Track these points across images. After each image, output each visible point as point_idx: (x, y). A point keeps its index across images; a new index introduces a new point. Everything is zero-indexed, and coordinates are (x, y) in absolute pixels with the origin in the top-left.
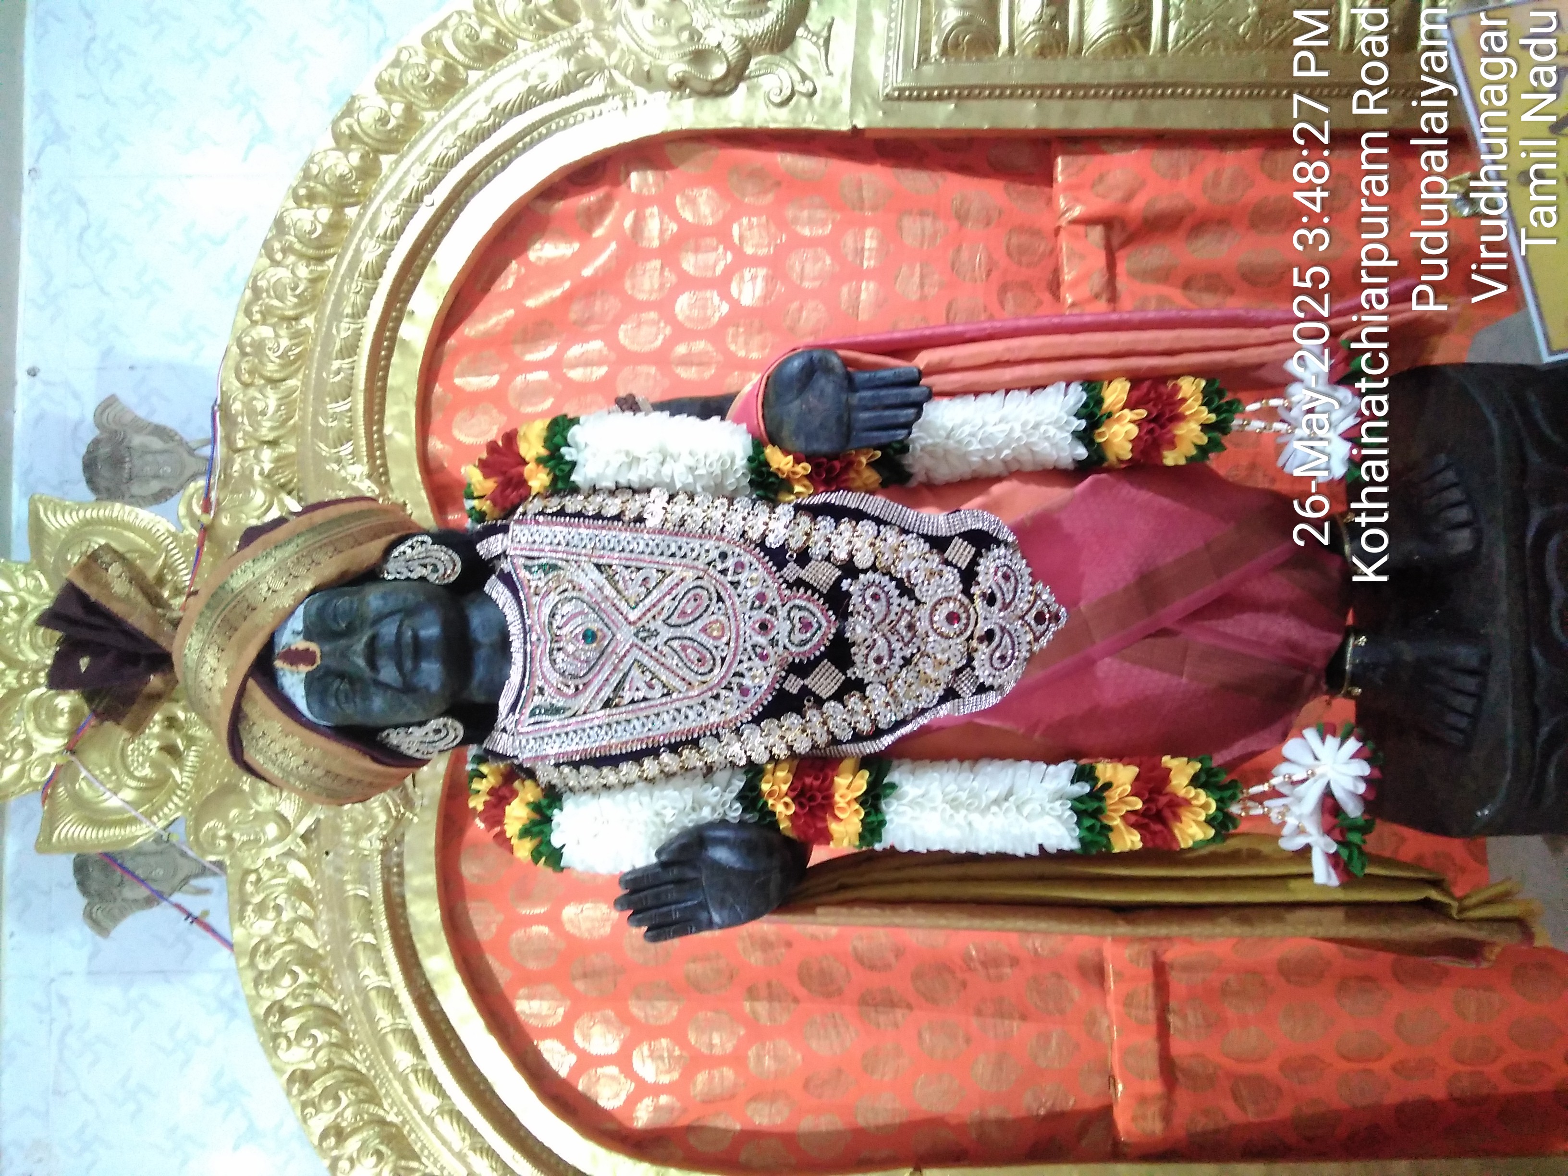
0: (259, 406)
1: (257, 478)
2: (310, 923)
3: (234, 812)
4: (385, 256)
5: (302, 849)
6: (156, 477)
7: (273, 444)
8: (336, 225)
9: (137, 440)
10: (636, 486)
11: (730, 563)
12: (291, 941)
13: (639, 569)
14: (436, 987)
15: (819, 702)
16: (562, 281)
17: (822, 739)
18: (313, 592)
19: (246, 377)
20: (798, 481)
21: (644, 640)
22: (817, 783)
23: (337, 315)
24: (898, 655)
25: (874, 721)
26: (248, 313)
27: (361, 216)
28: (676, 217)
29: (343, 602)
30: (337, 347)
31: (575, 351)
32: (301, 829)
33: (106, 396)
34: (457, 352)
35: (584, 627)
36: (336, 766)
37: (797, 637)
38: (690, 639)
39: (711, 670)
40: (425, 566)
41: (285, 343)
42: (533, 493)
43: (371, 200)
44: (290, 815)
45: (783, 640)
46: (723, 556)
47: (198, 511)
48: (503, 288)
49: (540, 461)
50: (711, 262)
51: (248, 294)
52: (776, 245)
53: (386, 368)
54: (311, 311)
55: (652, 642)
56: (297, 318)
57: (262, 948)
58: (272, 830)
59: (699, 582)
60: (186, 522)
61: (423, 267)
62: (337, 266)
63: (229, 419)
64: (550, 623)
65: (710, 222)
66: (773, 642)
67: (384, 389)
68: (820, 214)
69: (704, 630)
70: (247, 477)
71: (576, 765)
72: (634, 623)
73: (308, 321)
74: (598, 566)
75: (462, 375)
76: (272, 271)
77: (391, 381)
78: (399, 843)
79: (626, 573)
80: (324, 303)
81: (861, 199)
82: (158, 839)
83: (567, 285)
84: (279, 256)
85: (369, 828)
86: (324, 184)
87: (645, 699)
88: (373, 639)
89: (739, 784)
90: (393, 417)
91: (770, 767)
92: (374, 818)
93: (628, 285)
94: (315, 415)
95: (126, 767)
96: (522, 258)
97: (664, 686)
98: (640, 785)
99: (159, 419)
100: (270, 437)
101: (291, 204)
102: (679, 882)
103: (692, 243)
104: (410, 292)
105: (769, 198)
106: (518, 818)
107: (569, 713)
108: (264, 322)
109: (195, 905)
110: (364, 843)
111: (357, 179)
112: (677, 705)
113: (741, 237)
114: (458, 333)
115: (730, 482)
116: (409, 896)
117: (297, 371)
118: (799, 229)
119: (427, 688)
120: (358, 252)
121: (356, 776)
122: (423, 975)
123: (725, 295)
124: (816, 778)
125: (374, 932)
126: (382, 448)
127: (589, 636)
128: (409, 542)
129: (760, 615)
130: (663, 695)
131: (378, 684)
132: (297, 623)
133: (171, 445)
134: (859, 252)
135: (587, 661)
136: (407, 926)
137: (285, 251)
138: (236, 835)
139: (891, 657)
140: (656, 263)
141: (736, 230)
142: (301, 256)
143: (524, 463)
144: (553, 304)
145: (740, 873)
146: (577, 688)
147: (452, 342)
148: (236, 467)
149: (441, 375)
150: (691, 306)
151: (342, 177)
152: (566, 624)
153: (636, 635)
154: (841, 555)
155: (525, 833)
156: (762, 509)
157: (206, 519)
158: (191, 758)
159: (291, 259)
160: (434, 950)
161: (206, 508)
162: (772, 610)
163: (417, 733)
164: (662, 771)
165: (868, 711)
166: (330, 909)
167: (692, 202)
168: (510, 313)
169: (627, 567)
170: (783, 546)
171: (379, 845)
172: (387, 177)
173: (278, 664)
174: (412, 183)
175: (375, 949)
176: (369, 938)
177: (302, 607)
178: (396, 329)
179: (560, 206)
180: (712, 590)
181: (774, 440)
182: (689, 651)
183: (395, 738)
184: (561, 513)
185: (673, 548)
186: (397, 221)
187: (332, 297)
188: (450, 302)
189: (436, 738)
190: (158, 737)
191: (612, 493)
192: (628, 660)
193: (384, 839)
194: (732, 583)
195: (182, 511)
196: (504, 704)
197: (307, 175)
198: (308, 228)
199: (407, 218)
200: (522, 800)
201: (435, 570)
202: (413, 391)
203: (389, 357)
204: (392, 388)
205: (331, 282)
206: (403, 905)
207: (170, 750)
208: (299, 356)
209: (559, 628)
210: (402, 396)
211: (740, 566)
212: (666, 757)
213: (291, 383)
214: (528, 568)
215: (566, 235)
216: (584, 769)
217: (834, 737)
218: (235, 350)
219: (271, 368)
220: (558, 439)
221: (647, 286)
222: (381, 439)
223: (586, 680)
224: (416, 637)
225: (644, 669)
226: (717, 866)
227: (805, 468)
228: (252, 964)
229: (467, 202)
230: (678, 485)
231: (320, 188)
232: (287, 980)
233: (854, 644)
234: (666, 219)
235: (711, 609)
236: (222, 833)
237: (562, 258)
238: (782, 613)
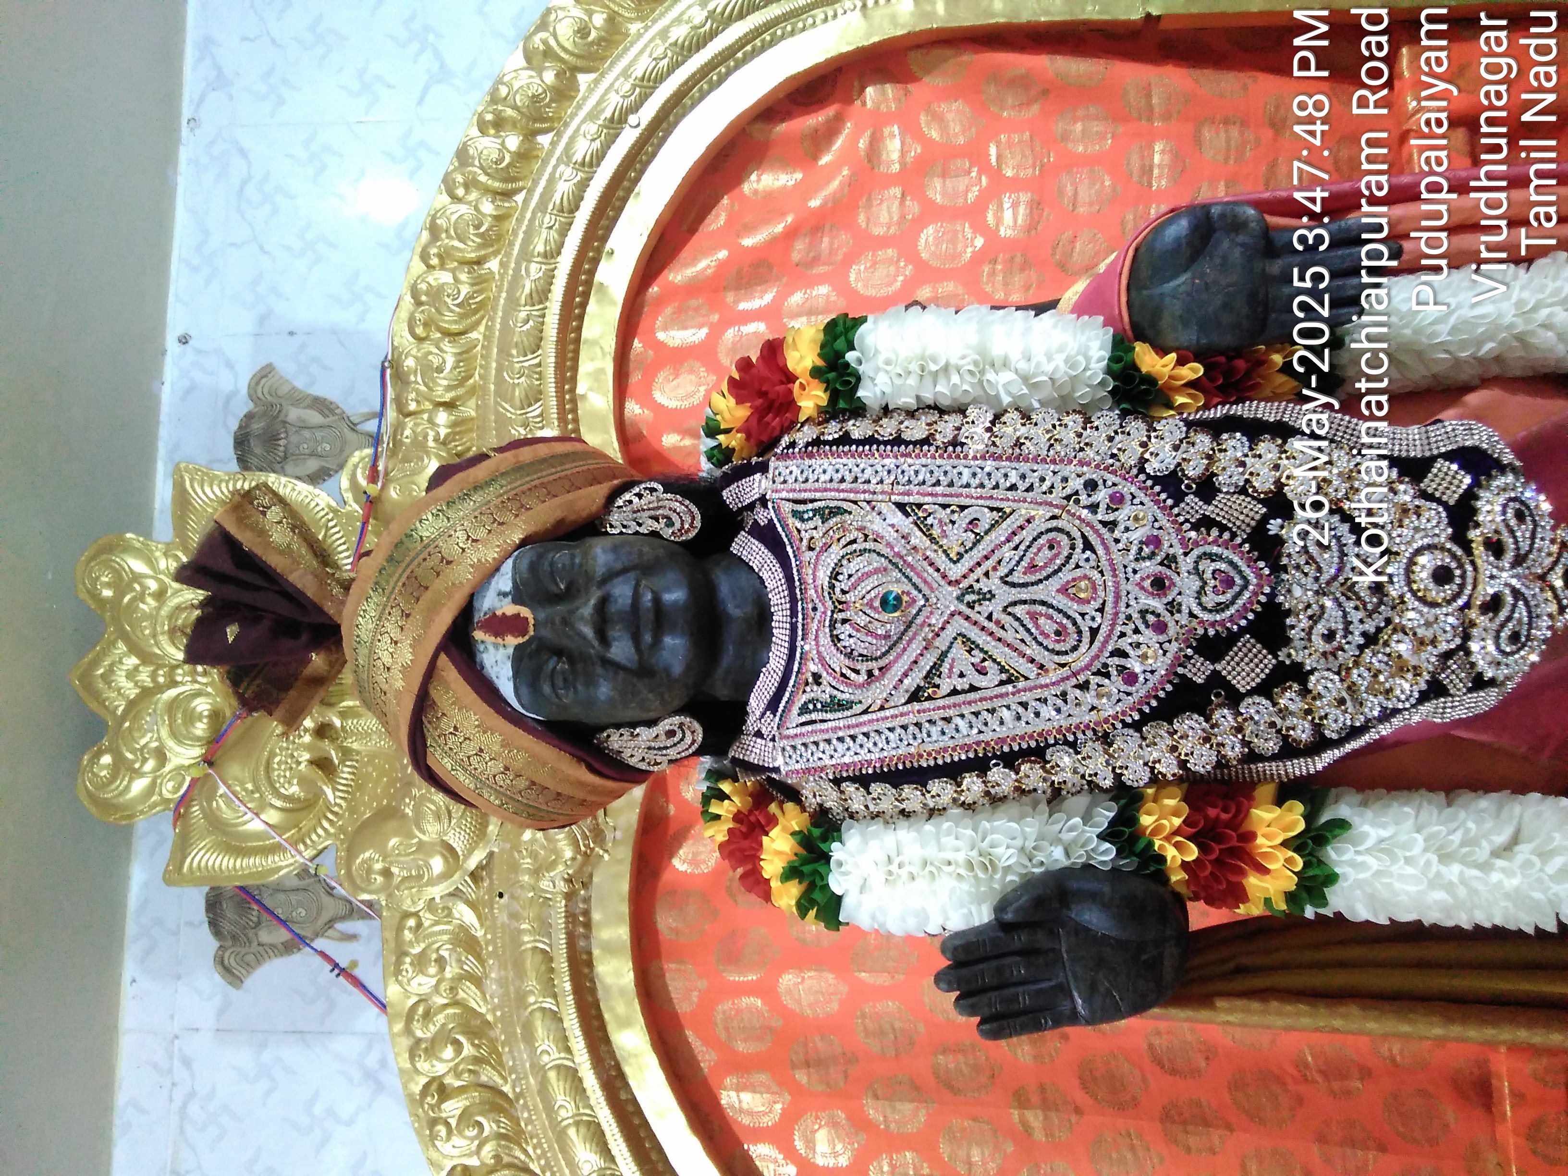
0: (436, 361)
1: (431, 443)
2: (478, 982)
3: (394, 841)
4: (583, 186)
5: (470, 891)
6: (313, 454)
7: (450, 406)
8: (525, 156)
9: (293, 414)
10: (945, 402)
11: (1102, 496)
12: (456, 1003)
13: (963, 508)
14: (627, 1070)
15: (1234, 698)
16: (784, 214)
17: (1233, 750)
18: (523, 543)
19: (420, 331)
20: (1178, 390)
21: (971, 606)
22: (1224, 816)
23: (526, 255)
24: (1357, 630)
25: (1318, 728)
26: (424, 257)
27: (553, 144)
28: (920, 136)
29: (561, 557)
30: (527, 291)
31: (797, 298)
32: (472, 864)
33: (264, 364)
34: (661, 302)
35: (882, 590)
36: (543, 778)
37: (1210, 600)
38: (1043, 603)
39: (1075, 648)
40: (656, 519)
41: (465, 290)
42: (802, 418)
43: (566, 125)
44: (458, 847)
45: (1189, 602)
46: (1091, 486)
47: (363, 482)
48: (713, 227)
49: (816, 373)
50: (962, 188)
51: (425, 236)
52: (1042, 166)
53: (581, 318)
54: (496, 253)
55: (987, 607)
56: (479, 262)
57: (421, 1010)
58: (437, 864)
59: (1054, 523)
60: (349, 496)
61: (625, 200)
62: (526, 201)
63: (401, 378)
64: (832, 587)
65: (961, 140)
66: (1173, 607)
67: (577, 341)
68: (1097, 127)
69: (1064, 590)
70: (419, 444)
71: (864, 781)
72: (958, 582)
73: (493, 265)
74: (901, 506)
75: (665, 329)
76: (454, 207)
77: (586, 334)
78: (585, 885)
79: (943, 514)
80: (511, 244)
81: (1150, 108)
82: (303, 873)
83: (790, 219)
84: (460, 192)
85: (552, 866)
86: (515, 107)
87: (973, 688)
88: (604, 602)
89: (1106, 814)
90: (589, 374)
91: (1150, 791)
92: (558, 853)
93: (862, 219)
94: (499, 370)
95: (271, 783)
96: (736, 192)
97: (1003, 670)
98: (957, 811)
99: (319, 390)
100: (447, 397)
101: (475, 132)
102: (1029, 953)
103: (939, 169)
104: (609, 230)
105: (1035, 109)
106: (778, 853)
107: (858, 709)
108: (442, 266)
109: (343, 954)
110: (545, 884)
111: (551, 101)
112: (1025, 697)
113: (999, 157)
114: (661, 279)
115: (1083, 394)
116: (596, 952)
117: (478, 323)
118: (1070, 145)
119: (667, 670)
120: (552, 181)
121: (567, 790)
122: (612, 1054)
123: (980, 227)
124: (1225, 810)
125: (555, 996)
126: (574, 410)
127: (890, 603)
128: (636, 490)
129: (1149, 567)
130: (1002, 683)
131: (607, 663)
132: (504, 581)
133: (330, 419)
134: (1147, 170)
135: (887, 637)
136: (593, 990)
137: (467, 186)
138: (395, 870)
139: (1347, 632)
140: (896, 191)
141: (993, 150)
142: (487, 190)
143: (791, 378)
144: (774, 242)
145: (1120, 945)
146: (870, 673)
147: (654, 289)
148: (408, 432)
149: (643, 326)
150: (938, 240)
151: (535, 99)
152: (854, 587)
153: (960, 599)
154: (1264, 483)
155: (791, 873)
156: (1136, 427)
157: (373, 490)
158: (345, 774)
159: (473, 196)
160: (625, 1023)
161: (373, 477)
162: (1170, 561)
163: (645, 734)
164: (987, 793)
165: (1308, 712)
166: (503, 966)
167: (938, 119)
168: (723, 254)
169: (944, 506)
170: (1174, 472)
171: (562, 886)
172: (585, 99)
173: (478, 635)
174: (614, 102)
175: (556, 1018)
176: (549, 1003)
177: (510, 562)
178: (592, 273)
179: (782, 128)
180: (1076, 534)
181: (1140, 336)
182: (1042, 621)
183: (616, 740)
184: (845, 439)
185: (1014, 478)
186: (597, 144)
187: (521, 235)
188: (654, 242)
189: (669, 743)
190: (308, 748)
191: (911, 414)
192: (950, 632)
193: (569, 881)
194: (1104, 524)
195: (345, 483)
196: (757, 702)
197: (494, 99)
198: (495, 156)
199: (611, 140)
200: (784, 829)
201: (670, 523)
202: (610, 343)
203: (584, 305)
204: (586, 341)
205: (519, 221)
206: (590, 964)
207: (323, 764)
208: (481, 305)
209: (844, 592)
210: (598, 350)
211: (1117, 500)
212: (997, 774)
213: (474, 335)
214: (795, 514)
215: (788, 163)
216: (877, 788)
217: (1252, 751)
218: (408, 299)
219: (449, 320)
220: (840, 344)
221: (884, 217)
222: (574, 401)
223: (882, 663)
224: (657, 601)
225: (971, 646)
226: (1082, 931)
227: (1194, 371)
228: (408, 1031)
229: (676, 123)
230: (1006, 400)
231: (509, 112)
232: (448, 1052)
233: (1288, 613)
234: (909, 140)
235: (1073, 561)
236: (378, 866)
237: (784, 189)
238: (1186, 564)
